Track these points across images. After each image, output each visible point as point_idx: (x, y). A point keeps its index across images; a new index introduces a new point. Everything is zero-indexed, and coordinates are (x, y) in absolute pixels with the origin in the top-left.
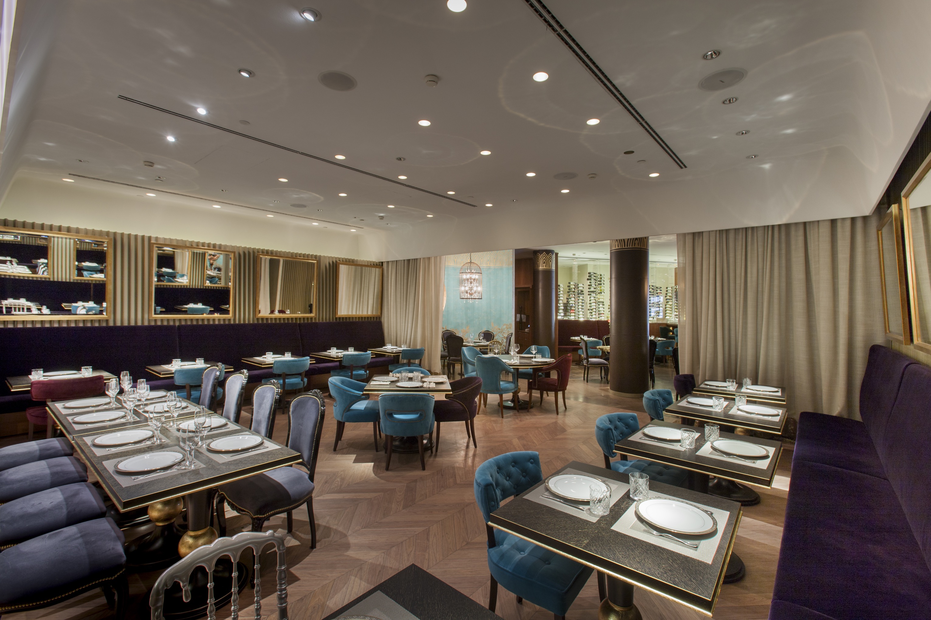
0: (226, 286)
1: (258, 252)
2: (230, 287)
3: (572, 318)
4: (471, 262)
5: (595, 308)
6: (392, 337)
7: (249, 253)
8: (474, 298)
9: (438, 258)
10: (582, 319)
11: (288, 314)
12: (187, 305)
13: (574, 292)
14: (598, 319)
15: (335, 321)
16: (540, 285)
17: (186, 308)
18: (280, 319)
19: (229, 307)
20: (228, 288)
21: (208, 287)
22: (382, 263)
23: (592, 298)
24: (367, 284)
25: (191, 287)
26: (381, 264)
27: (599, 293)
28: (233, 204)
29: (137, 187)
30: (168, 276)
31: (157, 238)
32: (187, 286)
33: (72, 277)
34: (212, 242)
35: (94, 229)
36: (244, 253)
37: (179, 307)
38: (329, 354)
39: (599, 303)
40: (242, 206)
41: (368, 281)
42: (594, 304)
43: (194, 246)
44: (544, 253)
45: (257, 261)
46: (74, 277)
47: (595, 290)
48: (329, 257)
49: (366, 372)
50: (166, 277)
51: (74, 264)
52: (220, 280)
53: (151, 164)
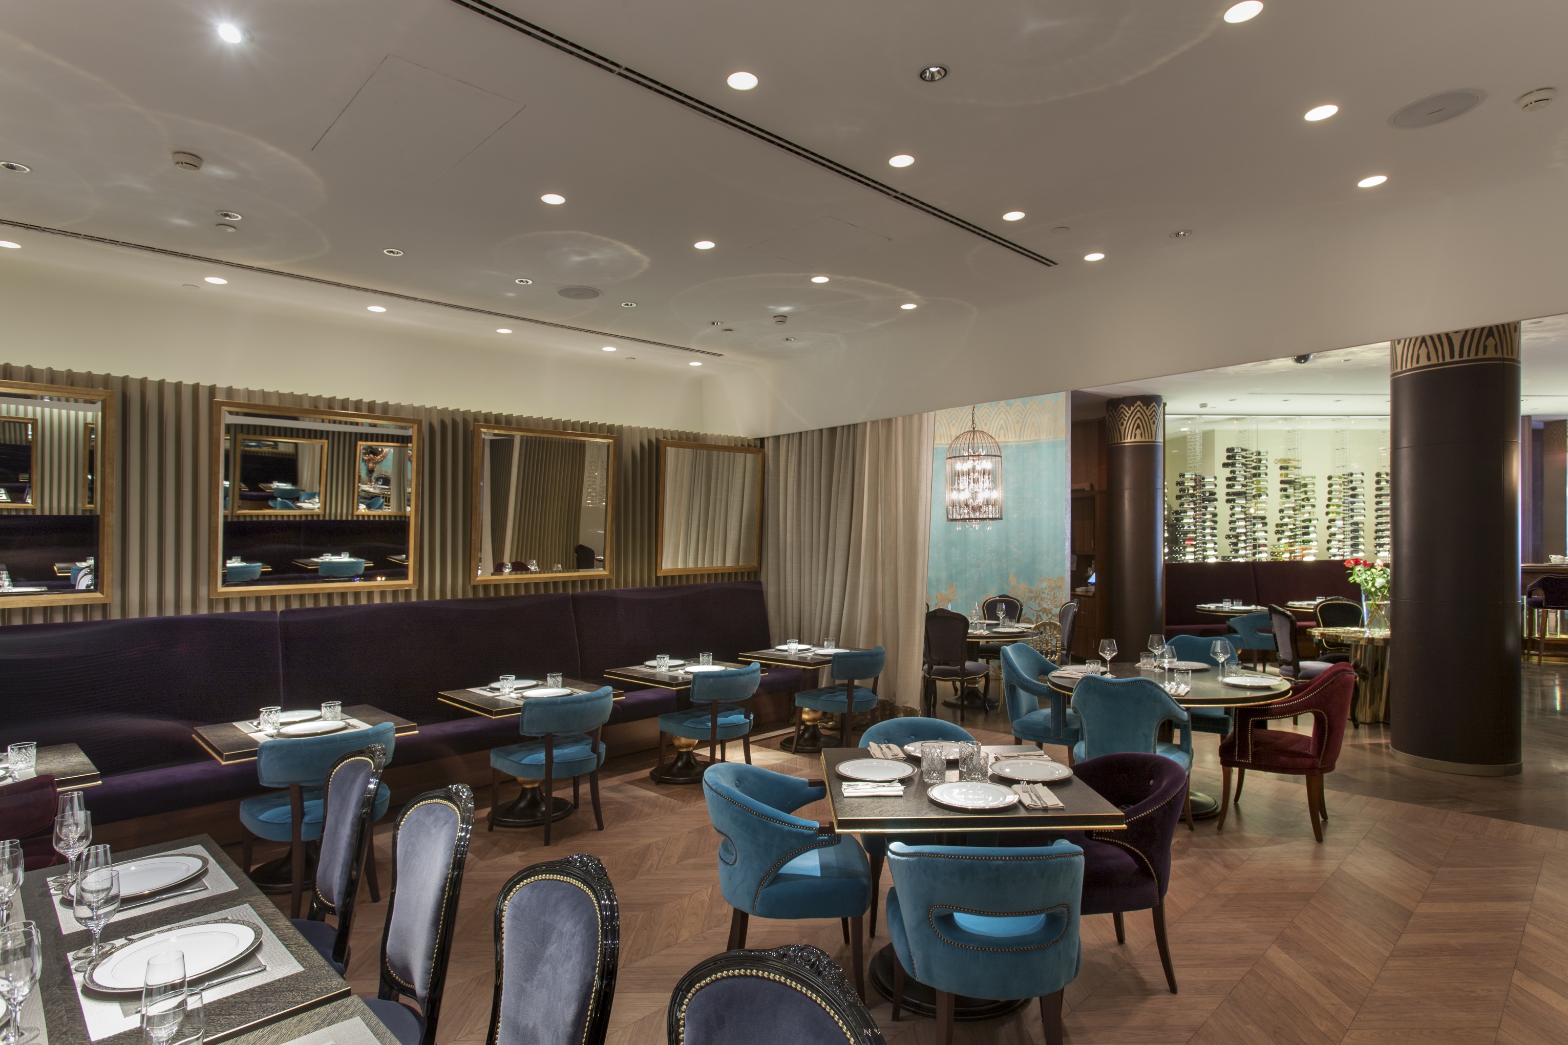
0: (400, 514)
1: (476, 420)
2: (408, 515)
3: (1190, 558)
4: (974, 431)
5: (1245, 534)
6: (789, 620)
7: (454, 422)
8: (980, 519)
9: (916, 418)
10: (1212, 560)
11: (535, 573)
12: (317, 557)
13: (1192, 495)
14: (1250, 559)
15: (654, 585)
16: (1127, 481)
17: (317, 564)
18: (517, 586)
19: (407, 558)
20: (405, 517)
21: (363, 516)
22: (762, 440)
23: (1238, 509)
24: (724, 493)
25: (327, 518)
26: (758, 443)
27: (1254, 497)
28: (415, 299)
29: (175, 254)
30: (282, 498)
31: (230, 391)
32: (318, 516)
33: (80, 505)
34: (366, 400)
35: (70, 370)
36: (443, 424)
37: (301, 562)
38: (652, 671)
39: (1254, 521)
40: (438, 303)
41: (725, 487)
42: (1243, 523)
43: (322, 408)
44: (1139, 403)
45: (473, 443)
46: (84, 505)
47: (1244, 489)
48: (641, 430)
49: (747, 717)
50: (279, 499)
51: (85, 478)
52: (389, 502)
53: (192, 160)
